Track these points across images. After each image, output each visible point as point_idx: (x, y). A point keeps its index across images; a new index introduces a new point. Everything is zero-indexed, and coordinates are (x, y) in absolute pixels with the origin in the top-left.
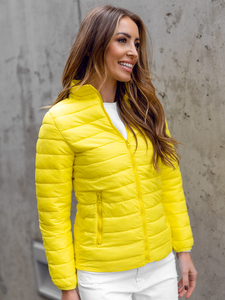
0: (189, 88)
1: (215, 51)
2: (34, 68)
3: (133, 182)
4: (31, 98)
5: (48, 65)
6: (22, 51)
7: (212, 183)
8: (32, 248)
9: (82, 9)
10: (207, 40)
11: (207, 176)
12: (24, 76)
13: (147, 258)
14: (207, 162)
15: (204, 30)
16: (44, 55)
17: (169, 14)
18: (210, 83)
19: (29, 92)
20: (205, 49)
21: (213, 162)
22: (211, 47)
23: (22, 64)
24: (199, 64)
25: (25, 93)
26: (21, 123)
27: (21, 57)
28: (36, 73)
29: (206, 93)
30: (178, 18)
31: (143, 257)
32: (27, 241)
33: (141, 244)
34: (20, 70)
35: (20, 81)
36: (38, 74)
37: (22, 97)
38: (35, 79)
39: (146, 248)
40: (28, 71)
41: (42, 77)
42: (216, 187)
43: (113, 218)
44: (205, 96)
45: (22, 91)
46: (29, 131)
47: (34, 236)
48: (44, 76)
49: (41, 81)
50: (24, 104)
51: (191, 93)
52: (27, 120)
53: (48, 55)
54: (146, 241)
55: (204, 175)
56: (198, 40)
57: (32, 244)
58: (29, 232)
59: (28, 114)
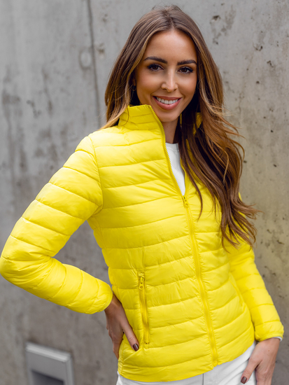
0: (245, 121)
1: (281, 69)
2: (26, 96)
3: (189, 255)
4: (22, 137)
5: (46, 91)
6: (9, 72)
7: (279, 256)
8: (25, 353)
9: (94, 11)
10: (270, 53)
11: (272, 246)
12: (12, 107)
13: (215, 359)
14: (272, 227)
15: (266, 40)
16: (41, 77)
17: (216, 17)
18: (274, 114)
19: (20, 130)
20: (267, 66)
21: (280, 227)
22: (275, 62)
23: (10, 90)
24: (259, 87)
25: (14, 132)
26: (8, 174)
27: (7, 80)
28: (29, 102)
29: (269, 127)
30: (229, 22)
31: (209, 358)
32: (17, 342)
33: (205, 339)
34: (6, 99)
35: (7, 115)
36: (32, 104)
37: (9, 137)
38: (28, 112)
39: (213, 345)
40: (18, 99)
41: (37, 109)
42: (284, 262)
43: (163, 306)
44: (268, 133)
45: (10, 128)
46: (19, 184)
47: (27, 335)
48: (41, 106)
49: (37, 114)
50: (12, 146)
51: (249, 129)
52: (17, 169)
53: (46, 77)
54: (211, 335)
55: (268, 245)
56: (257, 54)
57: (25, 346)
58: (20, 329)
59: (17, 161)
